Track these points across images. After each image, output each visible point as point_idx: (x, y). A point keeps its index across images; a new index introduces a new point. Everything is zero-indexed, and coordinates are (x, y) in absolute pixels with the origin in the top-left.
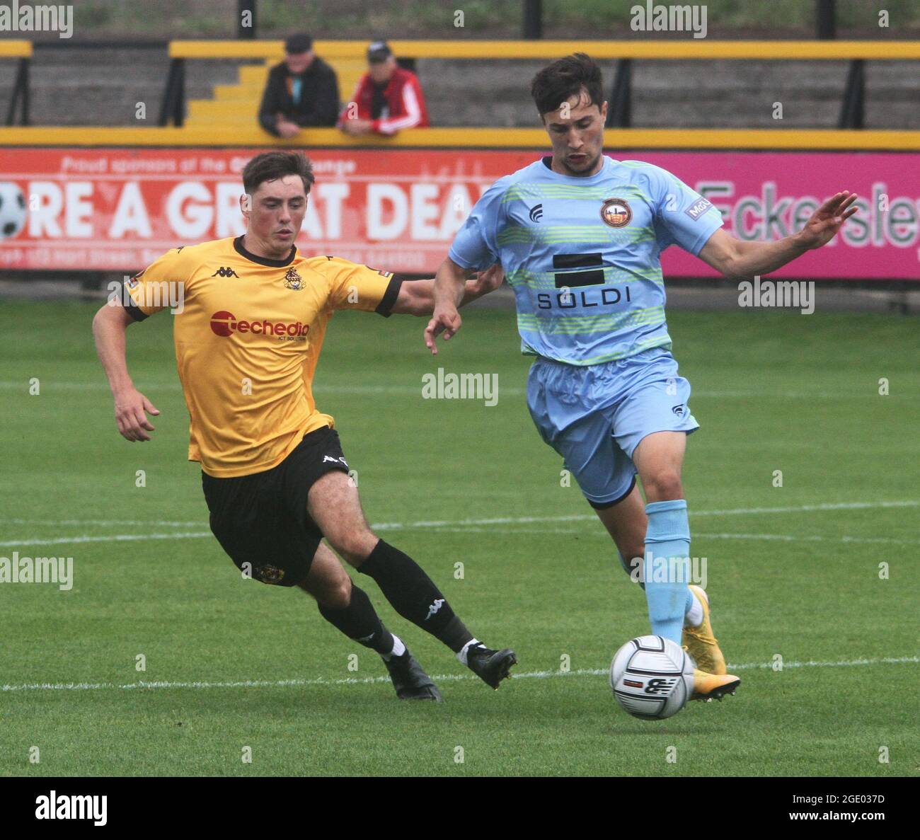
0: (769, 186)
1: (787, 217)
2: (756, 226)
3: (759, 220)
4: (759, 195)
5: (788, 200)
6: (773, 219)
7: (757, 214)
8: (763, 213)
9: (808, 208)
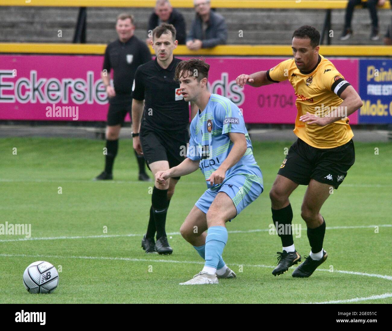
0: (33, 72)
1: (43, 89)
2: (27, 93)
3: (29, 90)
4: (28, 77)
5: (44, 80)
6: (35, 90)
7: (27, 87)
8: (31, 87)
9: (54, 84)
